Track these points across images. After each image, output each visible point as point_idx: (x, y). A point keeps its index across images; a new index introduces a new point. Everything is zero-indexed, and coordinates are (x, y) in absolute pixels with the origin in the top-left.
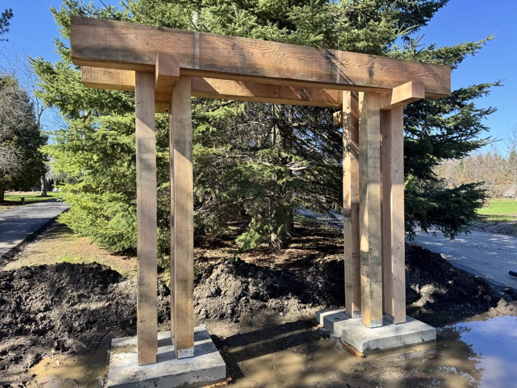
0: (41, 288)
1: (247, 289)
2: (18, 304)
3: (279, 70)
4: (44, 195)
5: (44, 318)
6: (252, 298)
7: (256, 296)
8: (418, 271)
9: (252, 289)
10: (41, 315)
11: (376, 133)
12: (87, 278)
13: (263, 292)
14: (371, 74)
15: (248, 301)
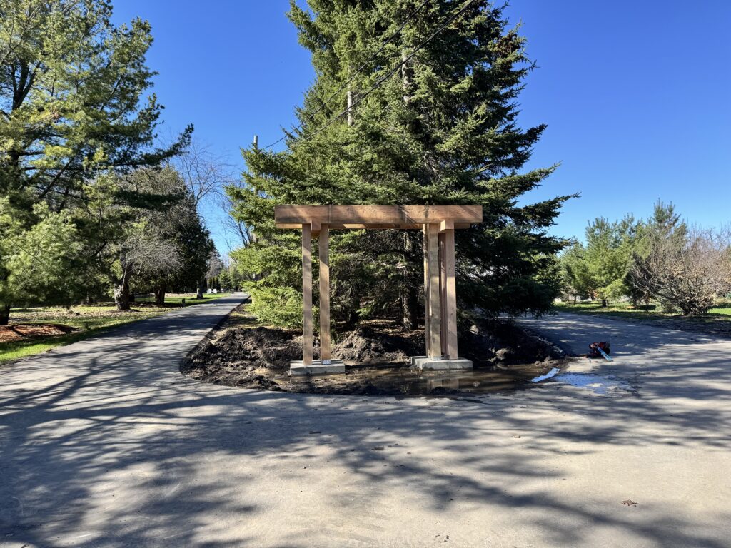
0: (252, 339)
1: (370, 345)
2: (240, 346)
3: (372, 219)
4: (200, 297)
5: (254, 353)
6: (373, 350)
7: (376, 350)
8: (498, 340)
9: (373, 345)
10: (252, 352)
11: (436, 247)
12: (275, 335)
13: (381, 347)
14: (426, 215)
15: (370, 352)
